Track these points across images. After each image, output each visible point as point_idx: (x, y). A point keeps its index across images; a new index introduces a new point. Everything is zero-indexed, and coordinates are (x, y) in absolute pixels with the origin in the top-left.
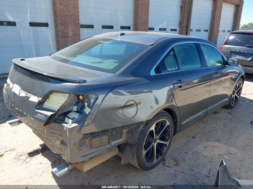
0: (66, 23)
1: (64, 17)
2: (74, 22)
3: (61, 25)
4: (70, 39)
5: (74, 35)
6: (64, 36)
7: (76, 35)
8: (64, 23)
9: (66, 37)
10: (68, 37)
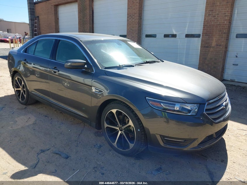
0: (211, 33)
1: (210, 27)
2: (220, 31)
3: (205, 35)
4: (211, 49)
5: (217, 45)
6: (206, 46)
7: (220, 45)
8: (209, 33)
9: (207, 47)
10: (210, 47)
